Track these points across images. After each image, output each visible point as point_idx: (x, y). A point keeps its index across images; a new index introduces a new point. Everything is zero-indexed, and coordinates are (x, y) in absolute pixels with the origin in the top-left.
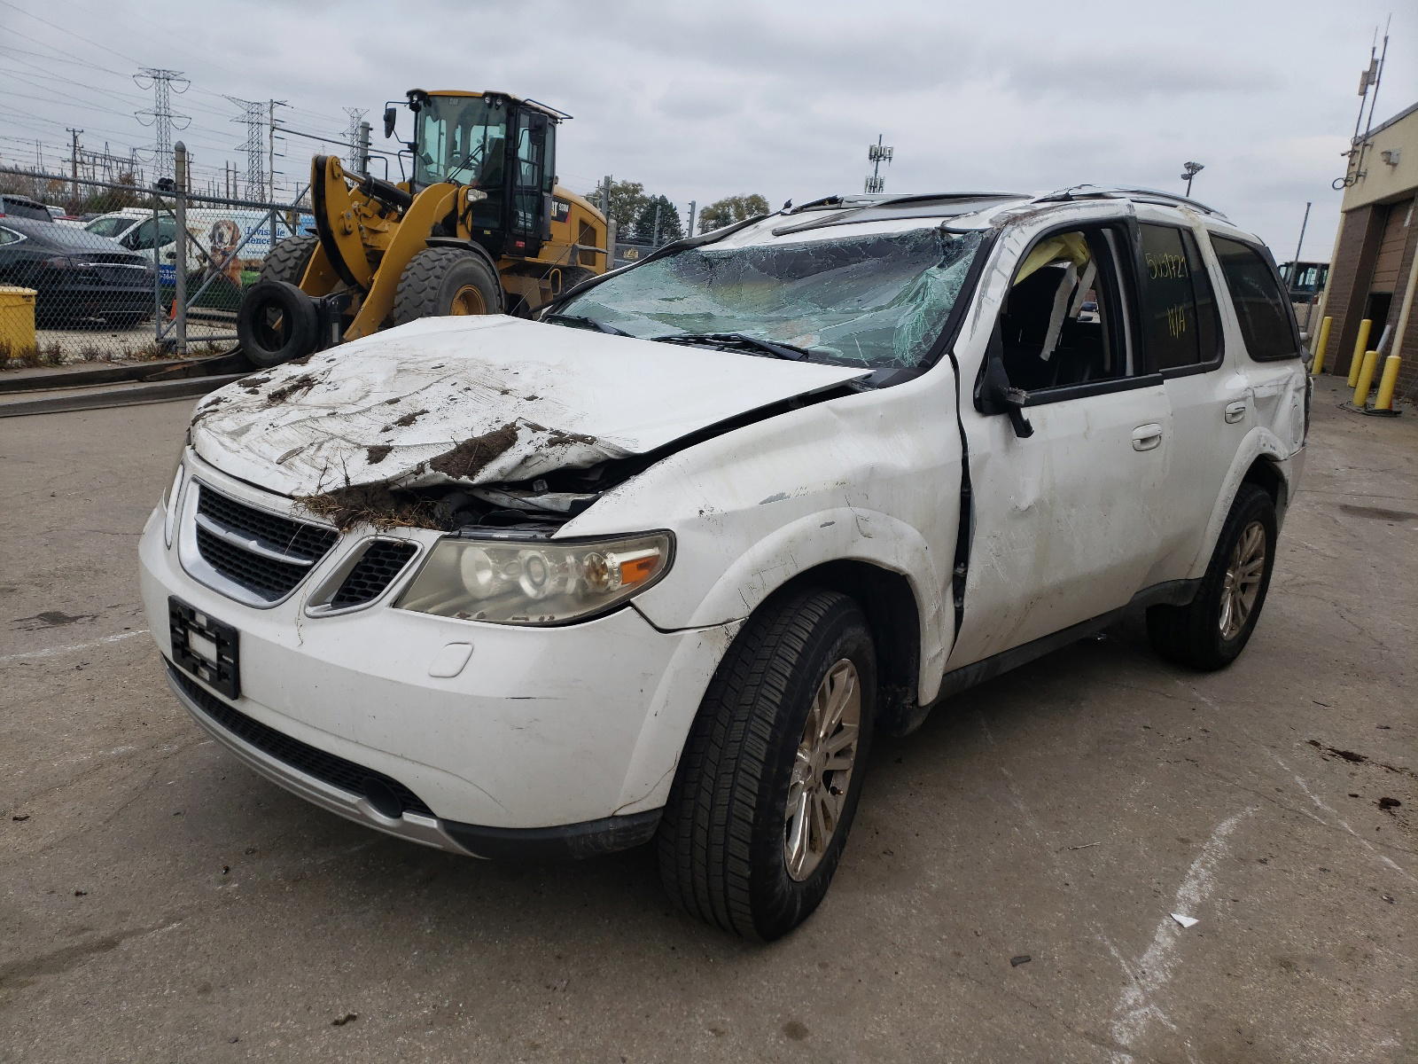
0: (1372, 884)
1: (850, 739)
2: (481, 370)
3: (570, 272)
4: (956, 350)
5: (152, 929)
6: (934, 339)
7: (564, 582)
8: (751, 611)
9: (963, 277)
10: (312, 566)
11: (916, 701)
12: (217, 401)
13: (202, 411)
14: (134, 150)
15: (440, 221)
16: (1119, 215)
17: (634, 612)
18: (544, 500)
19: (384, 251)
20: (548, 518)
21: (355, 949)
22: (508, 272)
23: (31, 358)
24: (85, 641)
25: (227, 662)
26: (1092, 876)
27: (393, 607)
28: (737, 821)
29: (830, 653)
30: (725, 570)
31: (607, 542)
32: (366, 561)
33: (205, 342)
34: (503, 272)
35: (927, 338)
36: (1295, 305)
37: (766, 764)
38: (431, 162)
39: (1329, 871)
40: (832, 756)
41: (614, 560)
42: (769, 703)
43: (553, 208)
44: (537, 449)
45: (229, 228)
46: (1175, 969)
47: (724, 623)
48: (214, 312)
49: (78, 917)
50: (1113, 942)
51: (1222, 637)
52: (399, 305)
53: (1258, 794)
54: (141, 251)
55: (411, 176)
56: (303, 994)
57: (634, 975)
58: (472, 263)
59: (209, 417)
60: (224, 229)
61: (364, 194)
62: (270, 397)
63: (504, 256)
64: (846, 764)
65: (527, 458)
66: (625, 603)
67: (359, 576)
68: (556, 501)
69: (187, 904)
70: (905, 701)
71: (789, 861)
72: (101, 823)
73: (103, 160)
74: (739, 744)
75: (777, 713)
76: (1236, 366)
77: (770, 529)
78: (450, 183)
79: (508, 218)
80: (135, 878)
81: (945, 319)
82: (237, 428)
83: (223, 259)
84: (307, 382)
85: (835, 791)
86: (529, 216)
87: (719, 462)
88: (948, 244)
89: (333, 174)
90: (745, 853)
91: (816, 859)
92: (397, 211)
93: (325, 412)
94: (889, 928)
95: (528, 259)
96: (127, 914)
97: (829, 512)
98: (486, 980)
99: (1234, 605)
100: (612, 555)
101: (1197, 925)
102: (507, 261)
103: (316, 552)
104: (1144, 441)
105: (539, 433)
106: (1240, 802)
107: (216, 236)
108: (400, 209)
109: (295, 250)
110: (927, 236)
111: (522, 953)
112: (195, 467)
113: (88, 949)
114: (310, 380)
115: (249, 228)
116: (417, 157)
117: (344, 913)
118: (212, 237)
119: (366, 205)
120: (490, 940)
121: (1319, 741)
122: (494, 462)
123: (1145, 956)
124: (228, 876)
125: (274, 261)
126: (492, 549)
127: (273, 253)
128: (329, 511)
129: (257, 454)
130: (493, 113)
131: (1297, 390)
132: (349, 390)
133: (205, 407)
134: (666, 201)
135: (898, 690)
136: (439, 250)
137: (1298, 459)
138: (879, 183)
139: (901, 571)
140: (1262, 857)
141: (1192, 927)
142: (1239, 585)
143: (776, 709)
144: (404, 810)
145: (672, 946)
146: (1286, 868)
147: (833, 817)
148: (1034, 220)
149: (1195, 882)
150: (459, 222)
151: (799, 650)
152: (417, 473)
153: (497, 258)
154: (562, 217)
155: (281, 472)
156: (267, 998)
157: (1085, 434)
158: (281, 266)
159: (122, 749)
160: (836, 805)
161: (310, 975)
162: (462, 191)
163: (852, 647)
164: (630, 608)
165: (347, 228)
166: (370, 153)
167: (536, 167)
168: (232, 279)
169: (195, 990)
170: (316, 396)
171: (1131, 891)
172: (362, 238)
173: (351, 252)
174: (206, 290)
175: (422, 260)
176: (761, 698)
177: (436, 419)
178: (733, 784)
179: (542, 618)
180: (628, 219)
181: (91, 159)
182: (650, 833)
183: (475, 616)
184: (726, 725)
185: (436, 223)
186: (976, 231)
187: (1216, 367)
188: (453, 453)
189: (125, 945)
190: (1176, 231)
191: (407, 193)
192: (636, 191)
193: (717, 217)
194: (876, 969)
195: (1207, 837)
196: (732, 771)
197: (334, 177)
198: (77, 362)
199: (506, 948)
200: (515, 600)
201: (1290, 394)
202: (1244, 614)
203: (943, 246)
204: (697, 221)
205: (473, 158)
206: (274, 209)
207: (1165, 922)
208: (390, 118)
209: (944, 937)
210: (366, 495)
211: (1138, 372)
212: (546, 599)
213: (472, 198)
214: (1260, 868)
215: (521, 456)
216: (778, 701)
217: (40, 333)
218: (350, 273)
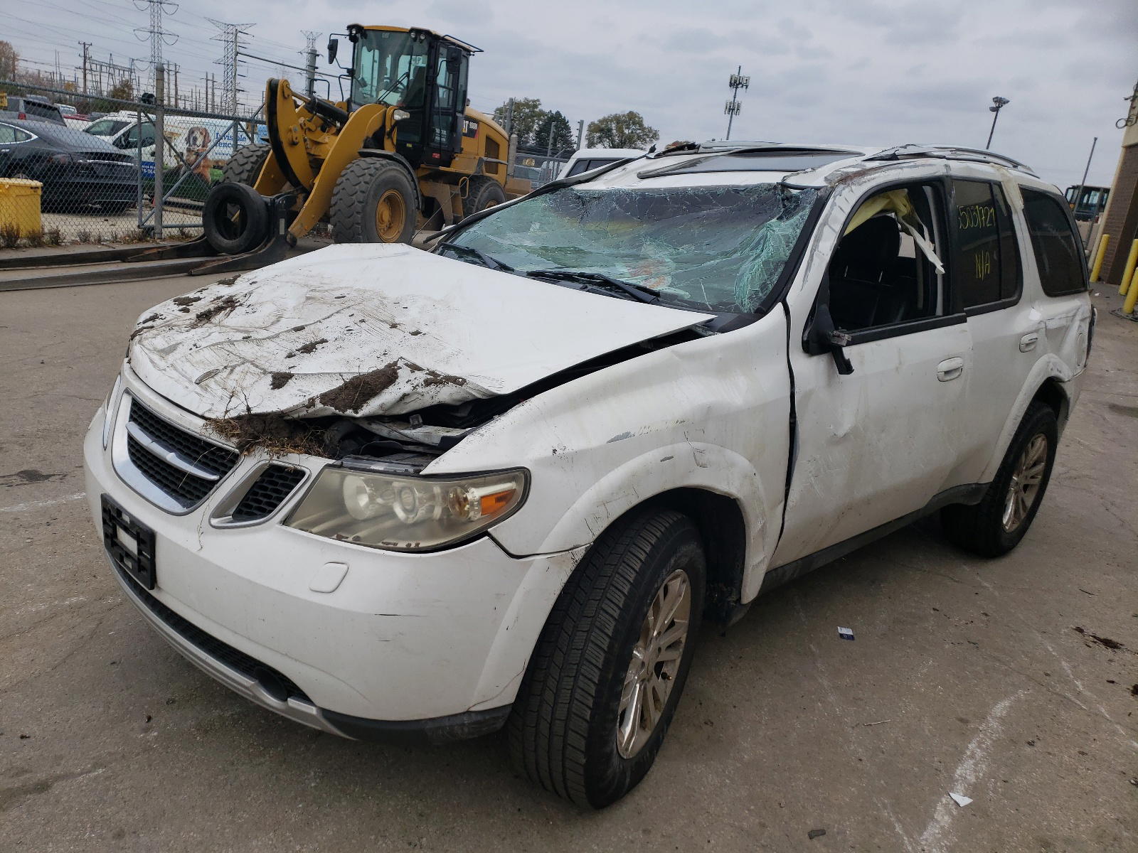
0: (1122, 768)
1: (681, 634)
2: (376, 302)
3: (476, 180)
4: (789, 299)
5: (81, 774)
6: (771, 287)
7: (431, 509)
8: (595, 538)
9: (799, 231)
10: (218, 481)
11: (739, 599)
12: (153, 318)
13: (141, 326)
14: (133, 60)
15: (371, 136)
16: (937, 174)
17: (491, 541)
18: (420, 433)
19: (324, 160)
20: (421, 449)
21: (249, 799)
22: (426, 178)
23: (36, 239)
24: (54, 498)
25: (145, 557)
26: (883, 753)
27: (283, 524)
28: (575, 717)
29: (664, 571)
30: (574, 503)
31: (469, 479)
32: (262, 481)
33: (178, 229)
34: (420, 179)
35: (764, 287)
36: (1079, 223)
37: (604, 671)
38: (365, 85)
39: (1087, 754)
40: (663, 649)
41: (475, 494)
42: (607, 617)
43: (465, 126)
44: (414, 388)
45: (201, 133)
46: (950, 846)
47: (570, 550)
48: (188, 201)
49: (20, 759)
50: (897, 818)
51: (1004, 531)
52: (334, 205)
53: (1029, 678)
54: (129, 150)
55: (349, 96)
56: (201, 843)
57: (484, 835)
58: (396, 172)
59: (146, 334)
60: (197, 134)
61: (309, 112)
62: (198, 317)
63: (422, 166)
64: (676, 655)
65: (405, 396)
66: (482, 533)
67: (256, 494)
68: (428, 434)
69: (112, 751)
70: (730, 599)
71: (621, 744)
72: (49, 670)
73: (108, 68)
74: (580, 652)
75: (615, 626)
76: (1032, 302)
77: (616, 464)
78: (380, 103)
79: (427, 134)
80: (71, 724)
81: (780, 270)
82: (166, 346)
83: (196, 159)
84: (230, 303)
85: (665, 677)
86: (444, 132)
87: (574, 404)
88: (787, 199)
89: (284, 95)
90: (582, 744)
91: (645, 736)
92: (335, 126)
93: (240, 336)
94: (706, 797)
95: (442, 168)
96: (61, 757)
97: (669, 447)
98: (358, 834)
99: (1016, 503)
100: (473, 490)
101: (970, 804)
102: (425, 169)
103: (222, 469)
104: (947, 373)
105: (417, 373)
106: (1013, 685)
107: (191, 138)
108: (338, 124)
109: (252, 156)
110: (769, 190)
111: (390, 809)
112: (128, 381)
113: (25, 790)
114: (233, 302)
115: (218, 134)
116: (354, 80)
117: (243, 764)
118: (188, 140)
119: (309, 121)
120: (364, 795)
121: (1083, 628)
122: (376, 398)
123: (925, 833)
124: (150, 724)
125: (234, 165)
126: (369, 479)
127: (234, 158)
128: (233, 436)
129: (180, 374)
130: (416, 46)
131: (1083, 320)
132: (265, 313)
133: (144, 322)
134: (560, 116)
135: (725, 589)
136: (368, 160)
137: (1080, 380)
138: (736, 106)
139: (732, 495)
140: (1030, 740)
141: (966, 806)
142: (1021, 486)
143: (614, 623)
144: (290, 696)
145: (518, 807)
146: (1050, 750)
147: (662, 700)
148: (863, 180)
149: (971, 762)
150: (386, 137)
151: (637, 570)
152: (308, 407)
153: (416, 167)
154: (472, 133)
155: (197, 393)
156: (170, 845)
157: (897, 369)
158: (241, 169)
159: (74, 600)
160: (665, 689)
161: (209, 823)
162: (389, 111)
163: (685, 560)
164: (487, 538)
165: (294, 140)
166: (316, 77)
167: (451, 92)
168: (202, 175)
169: (110, 835)
170: (237, 318)
171: (915, 769)
172: (307, 148)
173: (297, 160)
174: (181, 184)
175: (355, 168)
176: (601, 612)
177: (333, 348)
178: (573, 686)
179: (409, 545)
180: (528, 130)
181: (98, 67)
182: (500, 724)
183: (350, 539)
184: (570, 633)
185: (368, 137)
186: (812, 188)
187: (1014, 303)
188: (340, 389)
189: (56, 789)
190: (988, 185)
191: (345, 111)
192: (536, 106)
193: (601, 130)
194: (692, 837)
195: (983, 718)
196: (574, 675)
197: (285, 98)
198: (74, 243)
199: (378, 804)
200: (388, 524)
201: (1077, 324)
202: (1024, 510)
203: (783, 200)
204: (585, 132)
205: (400, 83)
206: (237, 120)
207: (944, 801)
208: (333, 47)
209: (752, 807)
210: (265, 423)
211: (946, 312)
212: (415, 524)
213: (397, 117)
214: (1028, 749)
215: (400, 394)
216: (616, 615)
217: (46, 215)
218: (295, 176)
